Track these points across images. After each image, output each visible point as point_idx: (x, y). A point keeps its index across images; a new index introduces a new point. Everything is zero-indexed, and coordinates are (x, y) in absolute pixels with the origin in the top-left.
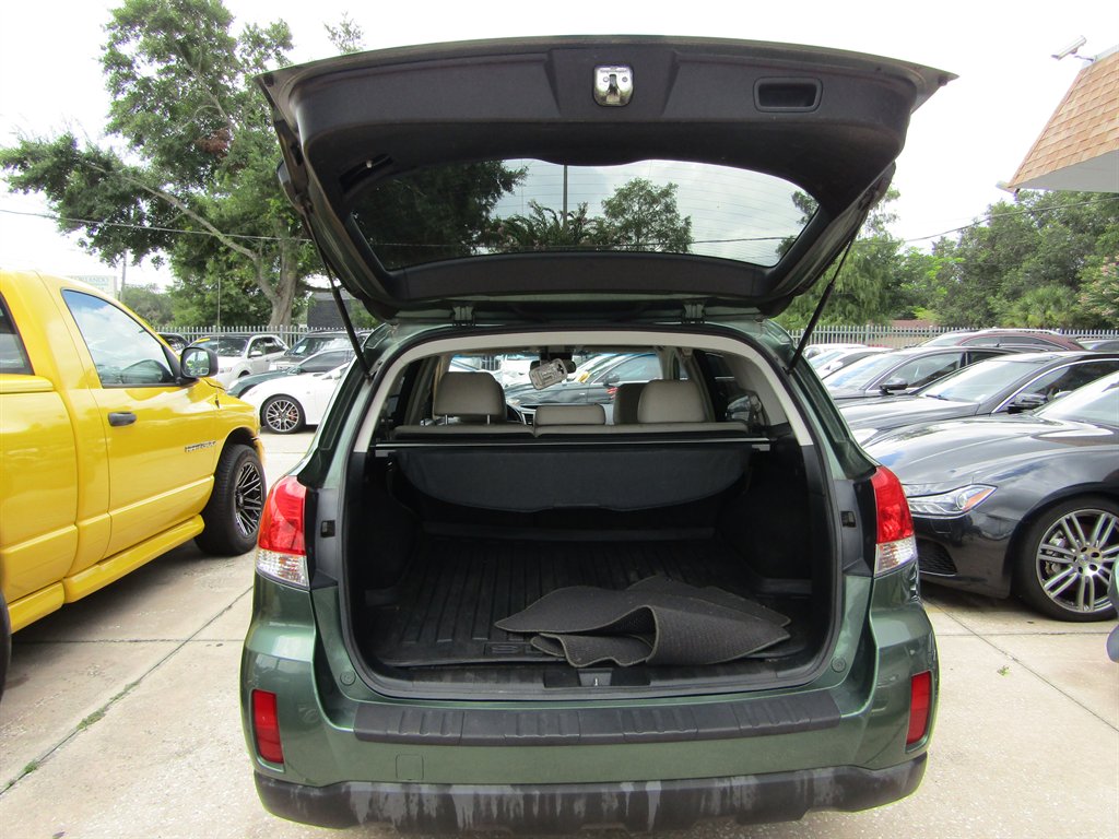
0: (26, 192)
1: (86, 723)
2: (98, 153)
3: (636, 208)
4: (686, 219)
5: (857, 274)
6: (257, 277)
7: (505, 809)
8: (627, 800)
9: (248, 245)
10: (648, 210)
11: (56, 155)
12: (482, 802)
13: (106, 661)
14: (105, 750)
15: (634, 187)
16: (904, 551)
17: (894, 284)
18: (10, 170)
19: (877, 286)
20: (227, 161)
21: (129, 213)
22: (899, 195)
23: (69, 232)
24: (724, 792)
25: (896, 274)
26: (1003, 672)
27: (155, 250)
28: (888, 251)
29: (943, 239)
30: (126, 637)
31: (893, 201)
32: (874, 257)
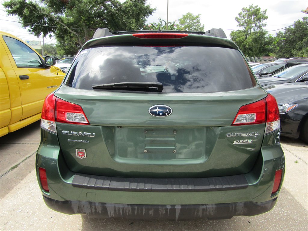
0: (13, 15)
1: (12, 168)
2: (32, 3)
3: (188, 22)
4: (203, 25)
5: (253, 43)
6: (78, 41)
7: (125, 212)
8: (168, 211)
9: (76, 31)
10: (192, 22)
11: (20, 4)
12: (117, 209)
13: (22, 150)
14: (16, 177)
15: (188, 15)
16: (276, 125)
17: (264, 45)
18: (8, 8)
19: (259, 46)
20: (69, 5)
21: (42, 21)
22: (268, 18)
23: (26, 27)
24: (203, 209)
25: (264, 42)
26: (296, 162)
27: (50, 33)
28: (263, 36)
29: (280, 32)
30: (29, 143)
31: (266, 20)
32: (259, 37)
